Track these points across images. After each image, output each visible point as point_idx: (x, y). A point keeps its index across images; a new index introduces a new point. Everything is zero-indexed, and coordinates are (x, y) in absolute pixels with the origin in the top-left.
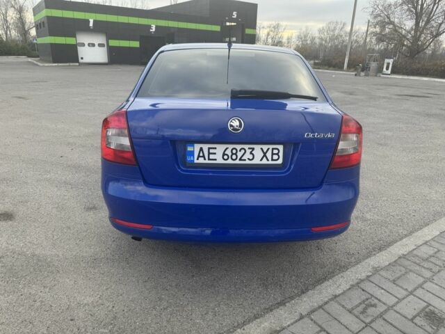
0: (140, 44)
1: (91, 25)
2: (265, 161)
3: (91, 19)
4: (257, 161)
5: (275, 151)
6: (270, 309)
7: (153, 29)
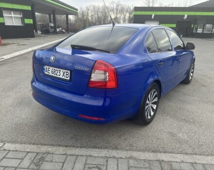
0: (176, 26)
1: (153, 17)
2: (63, 77)
3: (153, 14)
4: (61, 77)
5: (67, 73)
6: (59, 146)
7: (186, 17)
